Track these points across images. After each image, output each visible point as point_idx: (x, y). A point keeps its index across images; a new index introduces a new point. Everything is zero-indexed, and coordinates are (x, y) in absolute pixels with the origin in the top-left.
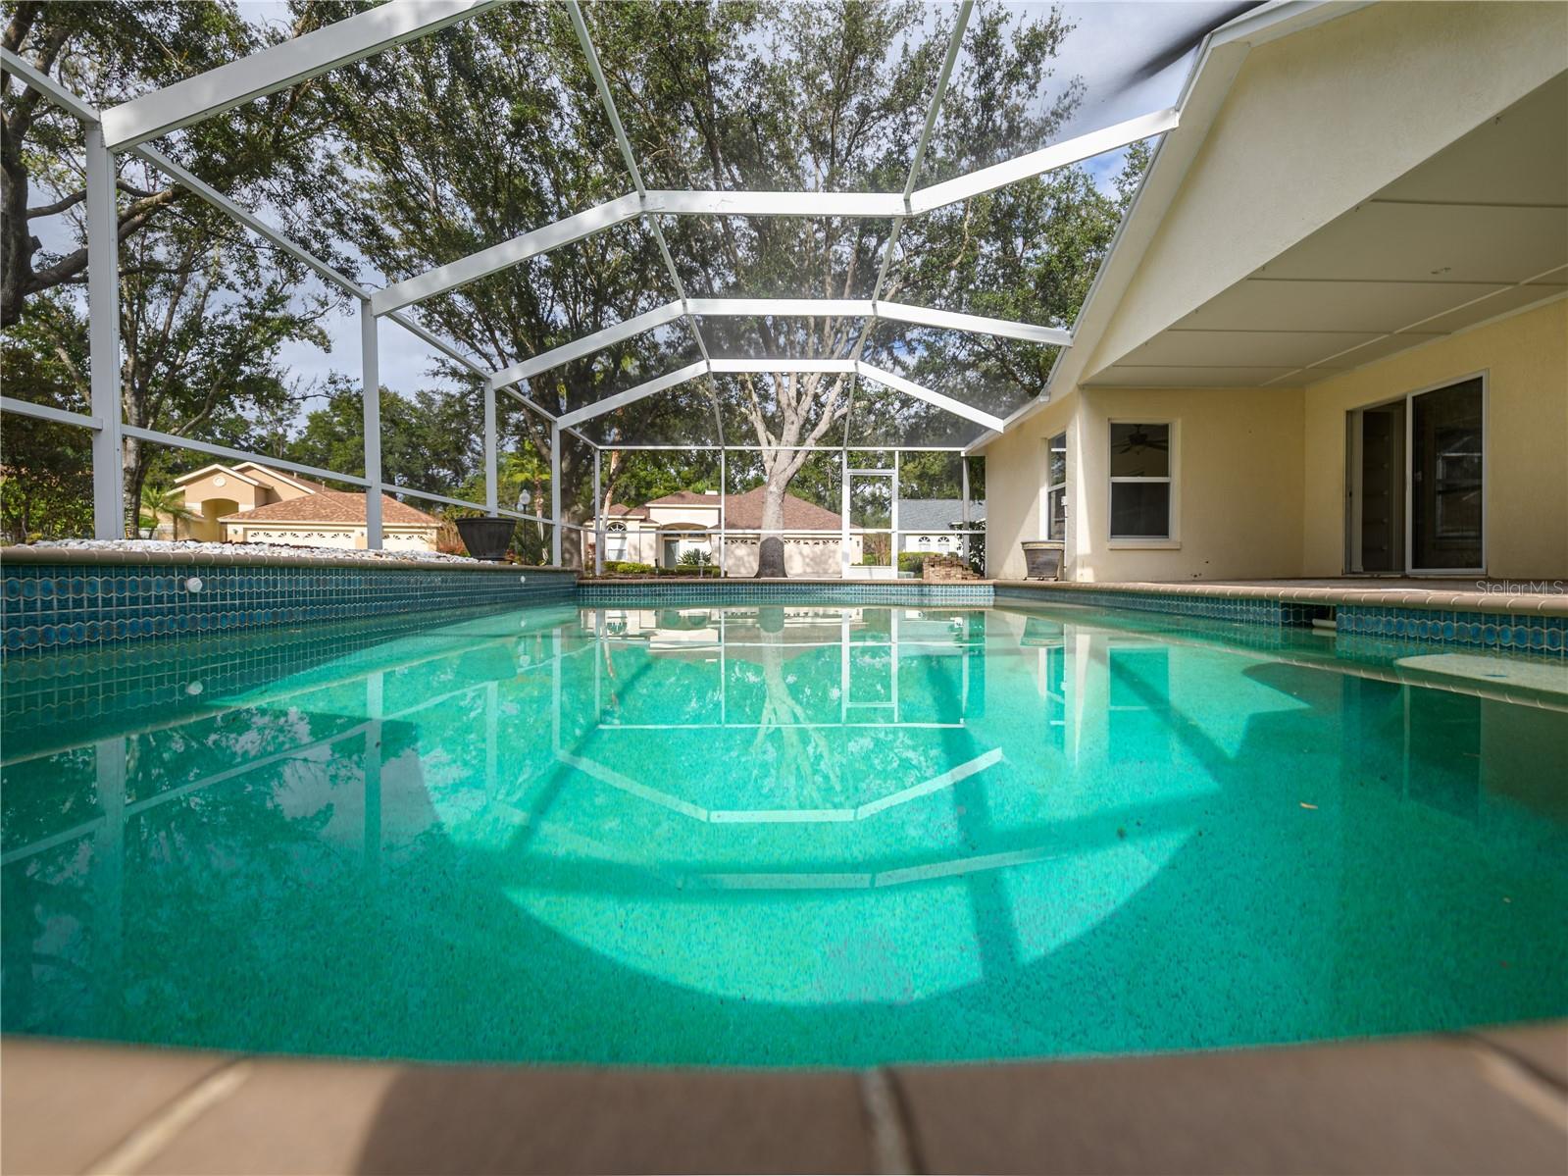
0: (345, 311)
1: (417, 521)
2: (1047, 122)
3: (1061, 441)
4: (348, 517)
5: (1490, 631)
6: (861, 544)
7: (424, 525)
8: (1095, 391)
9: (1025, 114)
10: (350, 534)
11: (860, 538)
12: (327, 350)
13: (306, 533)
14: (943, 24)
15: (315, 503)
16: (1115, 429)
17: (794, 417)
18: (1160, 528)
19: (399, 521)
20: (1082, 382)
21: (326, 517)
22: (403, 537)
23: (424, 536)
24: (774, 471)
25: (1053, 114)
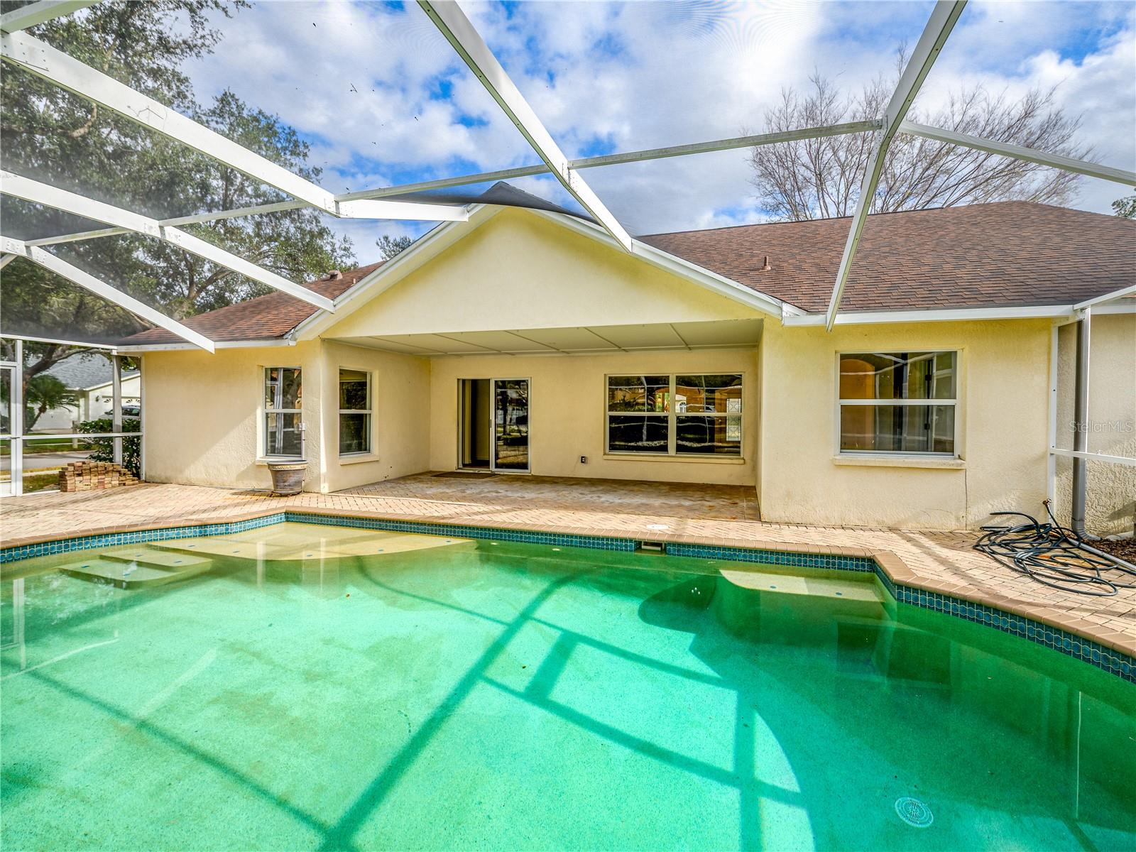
8: (332, 344)
16: (342, 372)
20: (325, 337)
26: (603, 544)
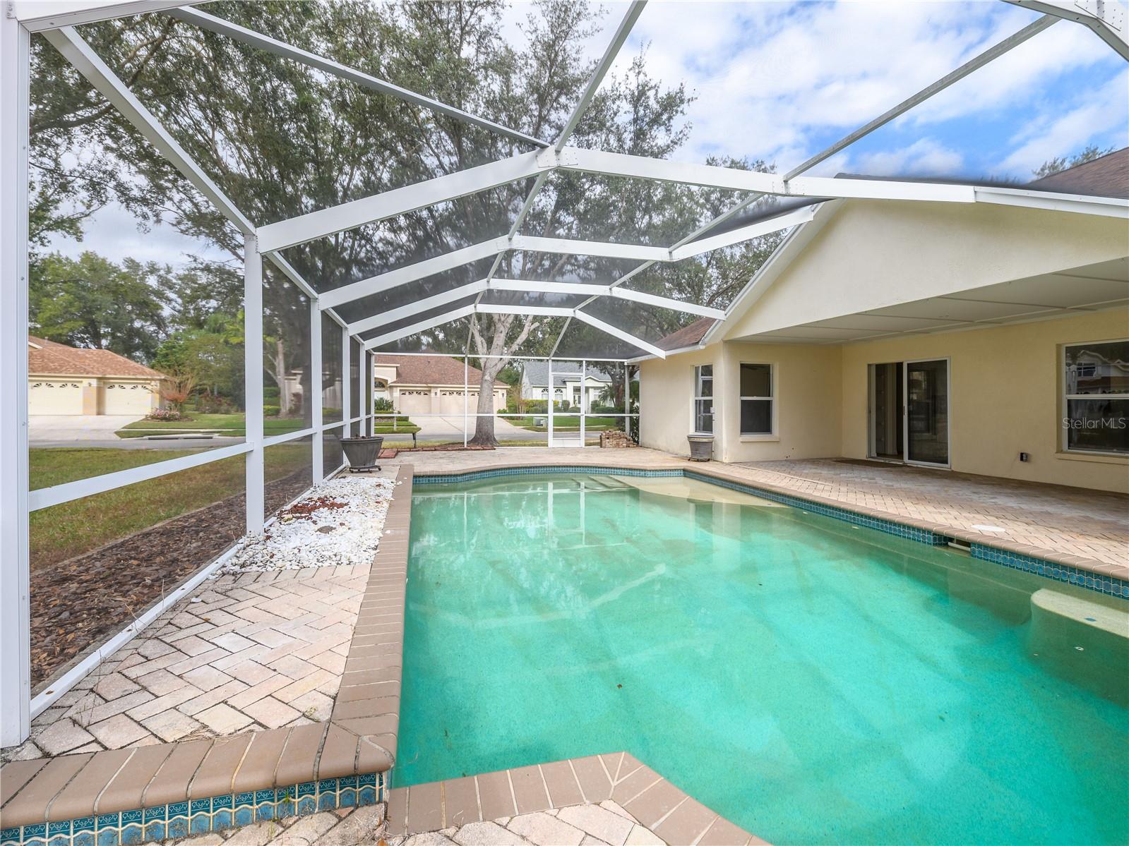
0: (143, 230)
1: (140, 373)
2: (668, 146)
3: (708, 370)
4: (77, 370)
5: (1064, 574)
6: (505, 395)
7: (149, 377)
8: (734, 345)
9: (656, 141)
10: (78, 385)
11: (505, 391)
12: (79, 239)
13: (35, 384)
14: (617, 85)
15: (43, 357)
16: (743, 366)
17: (502, 329)
18: (765, 427)
19: (124, 373)
20: (726, 339)
21: (55, 370)
22: (128, 387)
23: (147, 386)
24: (488, 365)
25: (672, 142)
26: (900, 531)
